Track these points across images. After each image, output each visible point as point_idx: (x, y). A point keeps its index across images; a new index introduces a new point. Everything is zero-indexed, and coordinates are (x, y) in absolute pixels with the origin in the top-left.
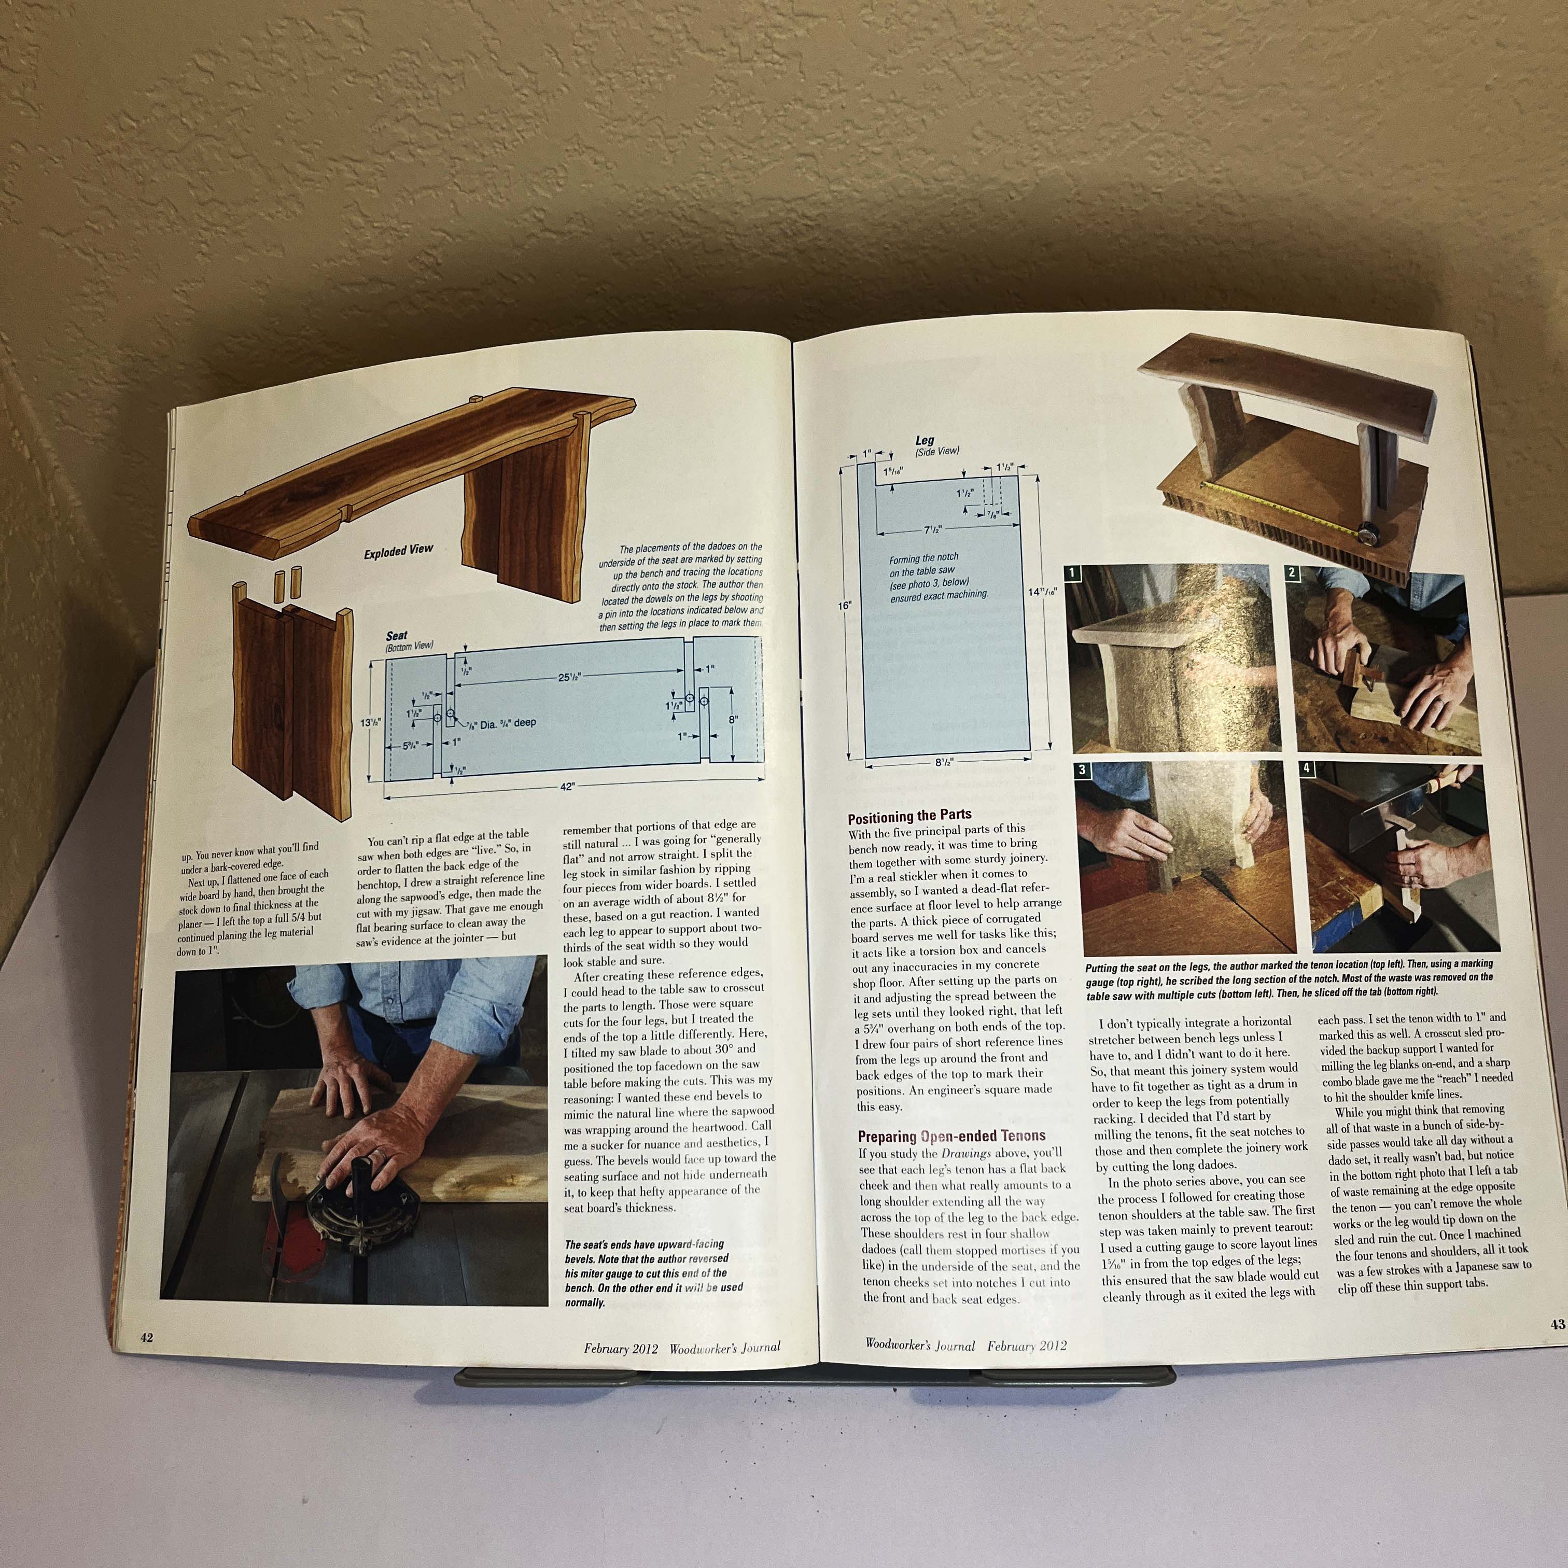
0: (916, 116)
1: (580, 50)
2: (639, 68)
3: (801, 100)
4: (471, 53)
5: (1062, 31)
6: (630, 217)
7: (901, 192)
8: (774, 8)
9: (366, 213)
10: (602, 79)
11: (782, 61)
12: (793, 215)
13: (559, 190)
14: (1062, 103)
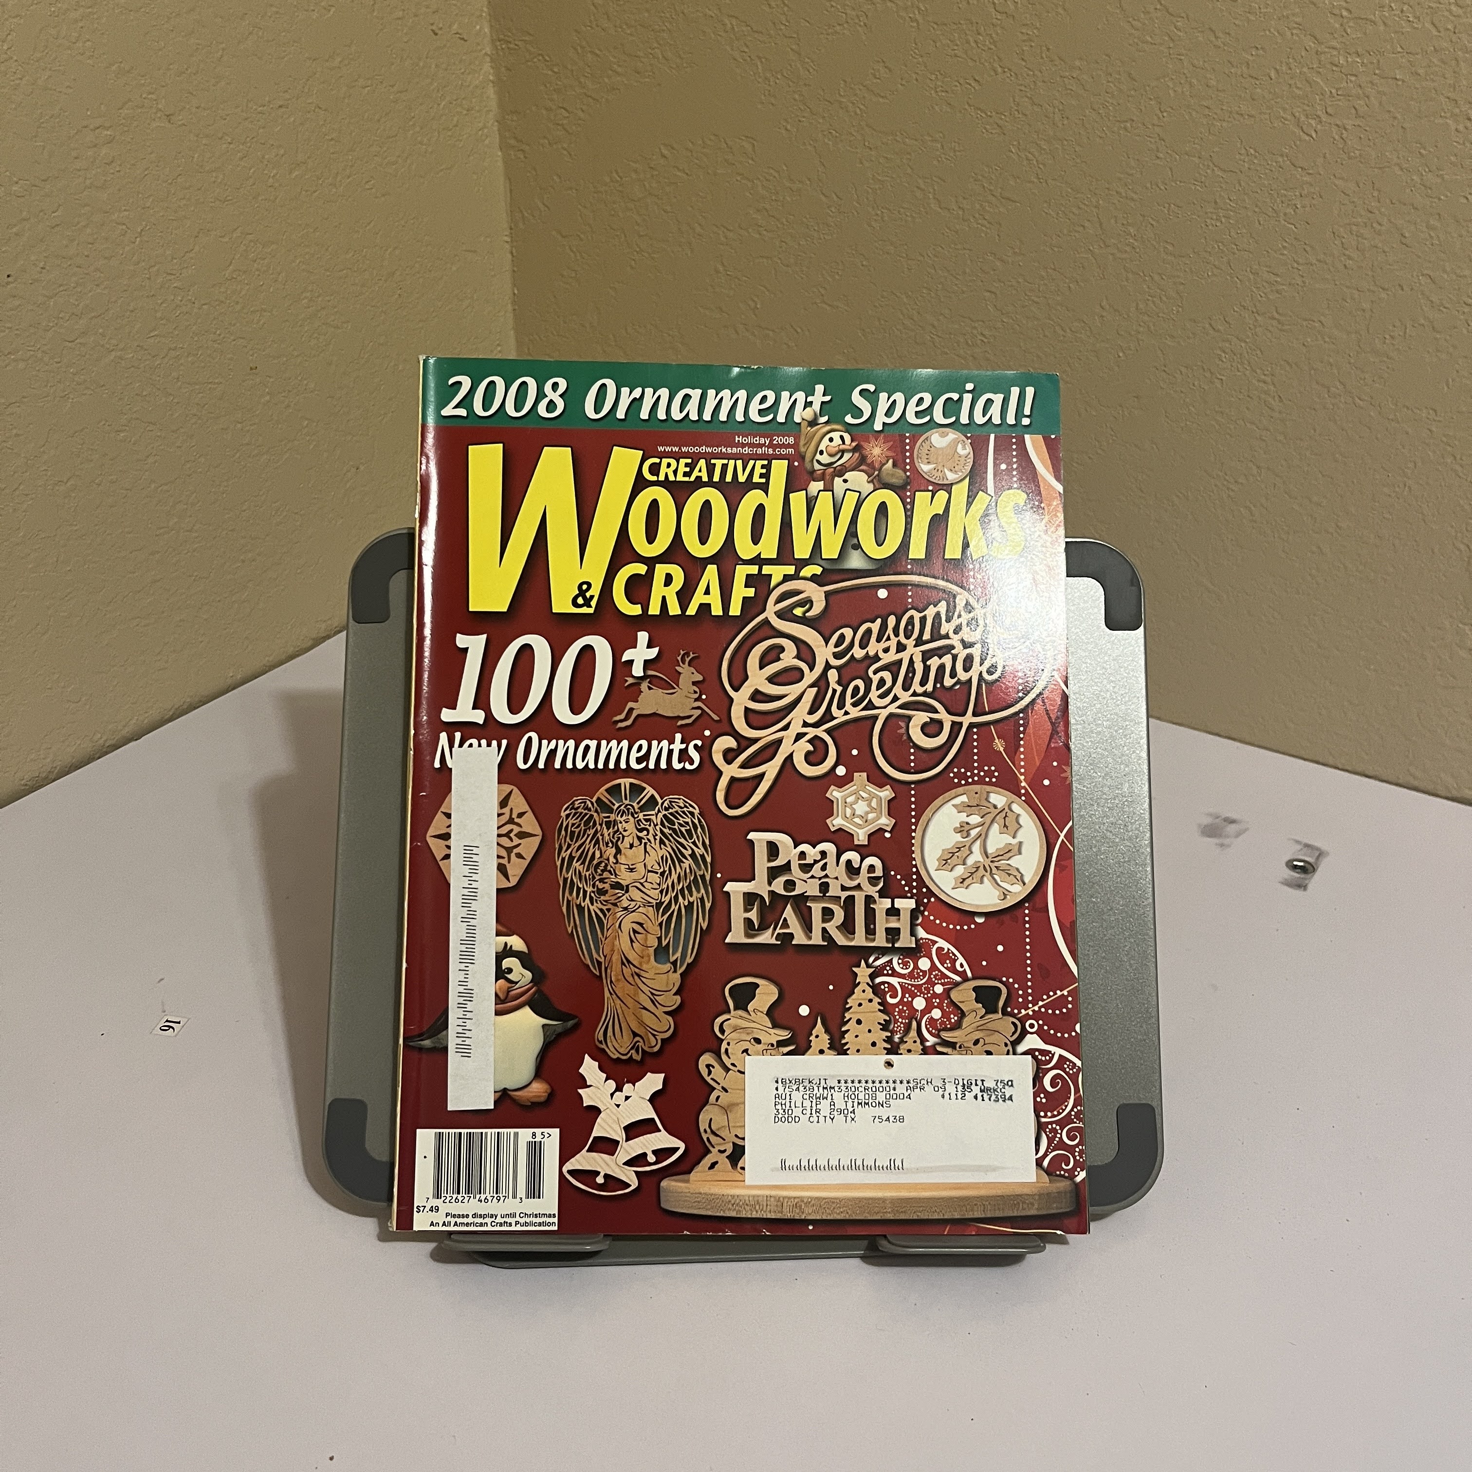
0: (1065, 283)
1: (870, 191)
2: (902, 210)
3: (995, 254)
4: (809, 179)
5: (1170, 248)
6: (875, 306)
7: (1047, 333)
8: (990, 190)
9: (726, 264)
10: (879, 212)
11: (988, 226)
12: (975, 332)
13: (837, 277)
14: (1164, 298)
